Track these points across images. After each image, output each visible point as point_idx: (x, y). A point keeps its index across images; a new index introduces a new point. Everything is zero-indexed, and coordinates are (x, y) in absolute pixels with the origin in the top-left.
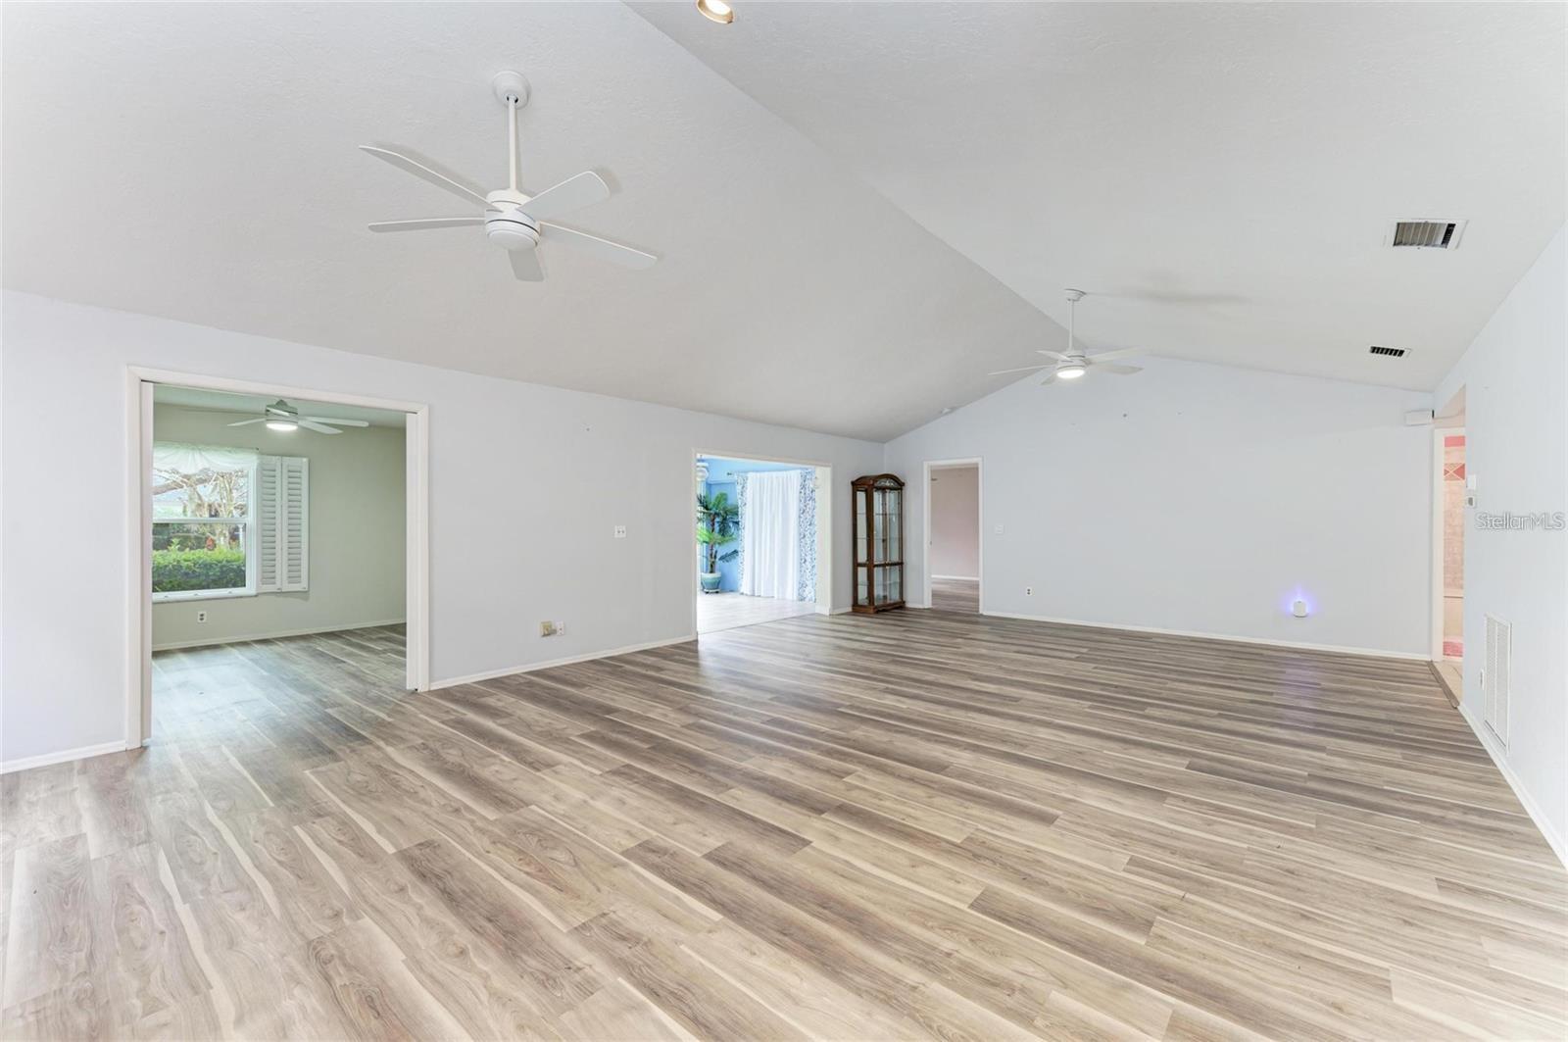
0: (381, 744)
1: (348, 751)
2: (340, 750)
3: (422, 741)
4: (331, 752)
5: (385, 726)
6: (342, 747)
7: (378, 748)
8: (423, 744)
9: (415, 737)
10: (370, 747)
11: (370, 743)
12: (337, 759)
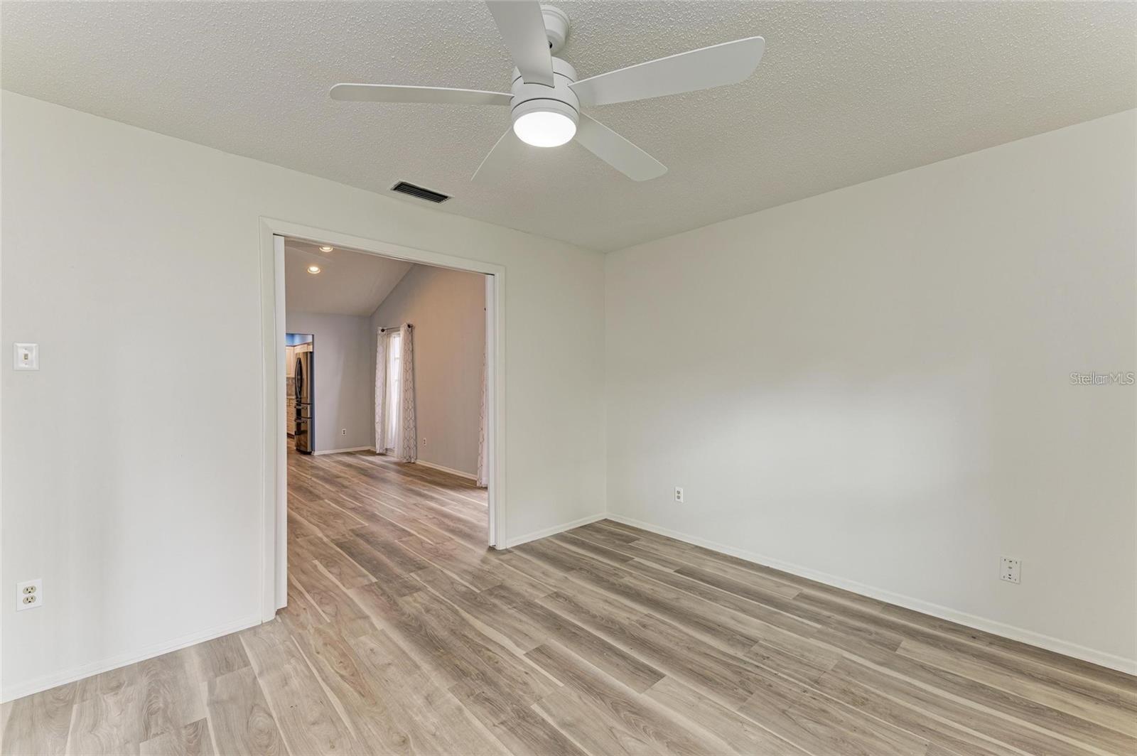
0: (325, 539)
1: (347, 535)
2: (351, 536)
3: (297, 540)
4: (357, 535)
5: (321, 555)
6: (352, 539)
7: (327, 536)
8: (298, 538)
9: (301, 543)
10: (332, 537)
11: (333, 540)
12: (352, 531)
